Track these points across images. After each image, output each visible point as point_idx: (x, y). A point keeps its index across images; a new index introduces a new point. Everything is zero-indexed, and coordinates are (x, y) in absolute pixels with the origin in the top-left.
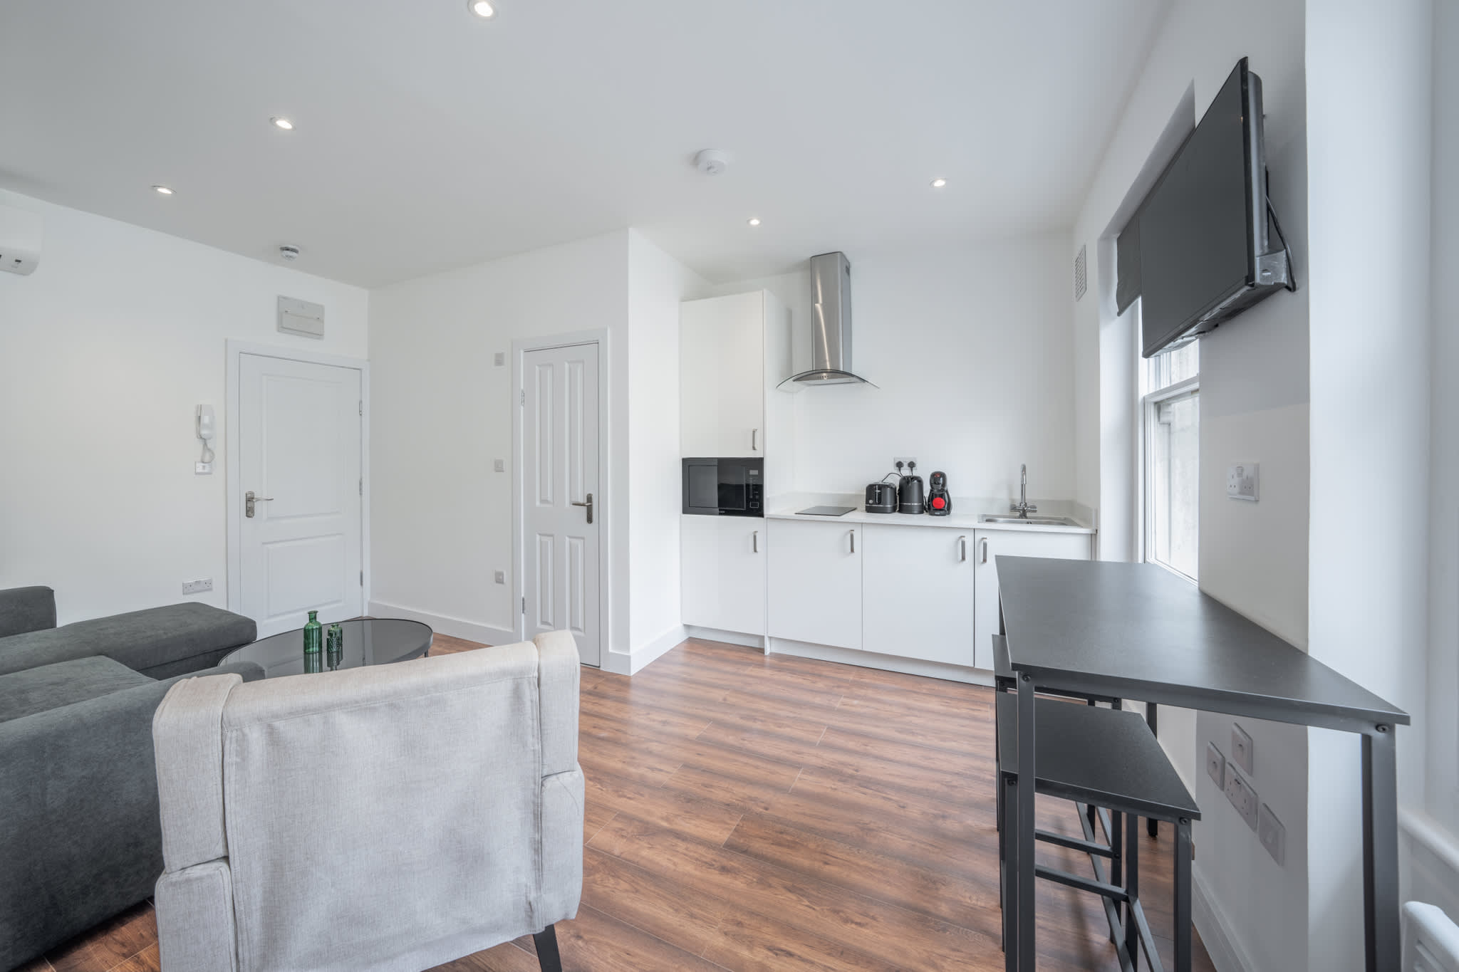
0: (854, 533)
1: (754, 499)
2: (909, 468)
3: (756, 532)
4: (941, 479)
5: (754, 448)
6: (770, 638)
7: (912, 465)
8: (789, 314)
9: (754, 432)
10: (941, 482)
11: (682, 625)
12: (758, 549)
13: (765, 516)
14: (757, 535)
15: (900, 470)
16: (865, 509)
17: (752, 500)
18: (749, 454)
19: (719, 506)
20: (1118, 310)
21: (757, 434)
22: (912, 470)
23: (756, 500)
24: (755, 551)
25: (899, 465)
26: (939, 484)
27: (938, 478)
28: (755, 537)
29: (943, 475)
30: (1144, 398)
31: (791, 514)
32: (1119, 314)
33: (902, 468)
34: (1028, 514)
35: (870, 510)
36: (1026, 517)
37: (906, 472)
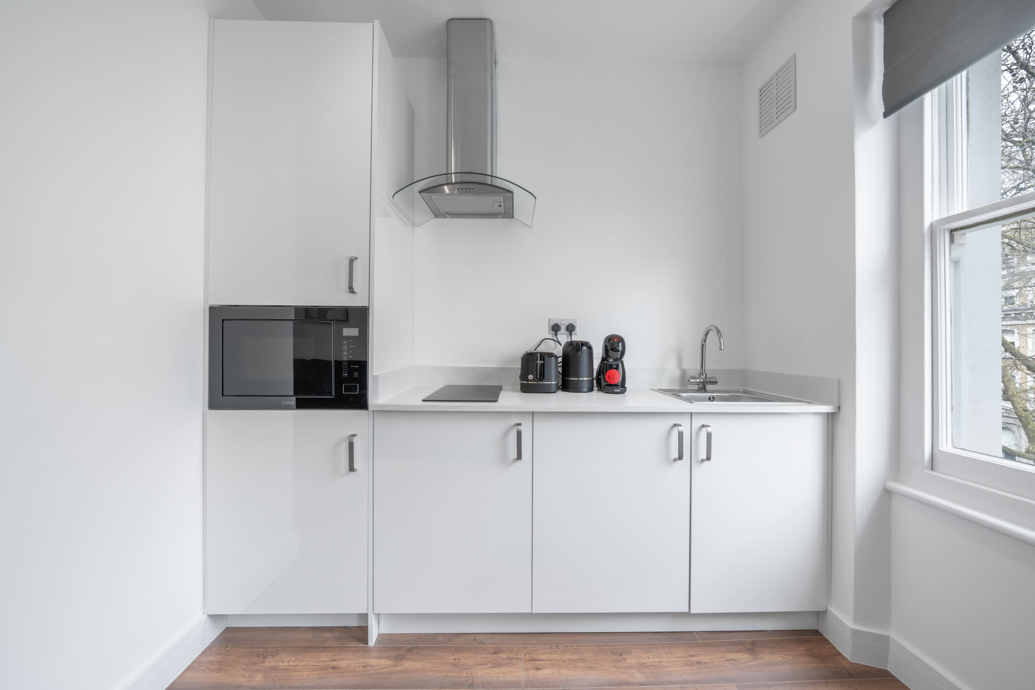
0: (521, 428)
1: (350, 379)
2: (568, 333)
3: (354, 436)
4: (620, 344)
5: (351, 290)
6: (378, 616)
7: (571, 329)
8: (412, 117)
9: (352, 261)
10: (620, 349)
11: (206, 616)
12: (356, 466)
13: (370, 408)
14: (357, 442)
15: (556, 336)
16: (519, 387)
17: (346, 380)
18: (342, 300)
19: (296, 392)
20: (883, 110)
21: (359, 267)
22: (571, 336)
23: (356, 380)
24: (352, 469)
25: (556, 328)
26: (618, 351)
27: (614, 345)
28: (351, 445)
29: (621, 340)
30: (931, 224)
31: (415, 401)
32: (886, 115)
33: (559, 332)
34: (709, 387)
35: (526, 388)
36: (706, 391)
37: (564, 338)
